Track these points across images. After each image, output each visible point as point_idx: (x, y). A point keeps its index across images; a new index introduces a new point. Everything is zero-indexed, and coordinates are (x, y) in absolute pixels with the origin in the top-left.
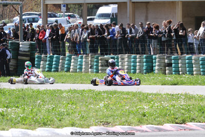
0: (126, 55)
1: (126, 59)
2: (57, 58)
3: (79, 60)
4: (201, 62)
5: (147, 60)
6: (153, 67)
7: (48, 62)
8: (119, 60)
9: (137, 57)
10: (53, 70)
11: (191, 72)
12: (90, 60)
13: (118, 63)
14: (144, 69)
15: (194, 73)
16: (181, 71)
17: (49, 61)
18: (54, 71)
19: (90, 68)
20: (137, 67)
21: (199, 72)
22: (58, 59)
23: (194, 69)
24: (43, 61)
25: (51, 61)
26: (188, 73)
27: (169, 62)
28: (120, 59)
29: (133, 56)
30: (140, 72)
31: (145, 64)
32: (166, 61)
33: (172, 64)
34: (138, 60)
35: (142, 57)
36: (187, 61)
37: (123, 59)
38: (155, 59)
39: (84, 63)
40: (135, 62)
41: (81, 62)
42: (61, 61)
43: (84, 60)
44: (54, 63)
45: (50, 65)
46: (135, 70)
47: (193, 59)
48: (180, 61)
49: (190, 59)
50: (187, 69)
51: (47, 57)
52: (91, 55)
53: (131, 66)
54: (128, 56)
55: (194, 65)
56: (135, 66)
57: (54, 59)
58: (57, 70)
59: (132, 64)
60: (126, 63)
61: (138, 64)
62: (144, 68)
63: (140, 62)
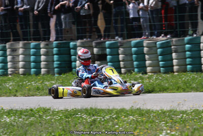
0: (21, 44)
1: (21, 51)
4: (159, 50)
5: (59, 51)
6: (71, 62)
8: (8, 53)
9: (42, 46)
11: (142, 69)
13: (6, 57)
14: (55, 66)
15: (149, 69)
16: (124, 68)
20: (43, 64)
21: (156, 68)
23: (148, 62)
26: (136, 70)
27: (100, 53)
28: (8, 50)
29: (33, 44)
30: (48, 72)
31: (56, 57)
32: (95, 50)
33: (106, 55)
34: (42, 51)
35: (50, 46)
36: (134, 49)
37: (14, 50)
38: (75, 47)
40: (37, 55)
46: (38, 68)
47: (145, 44)
48: (121, 50)
49: (139, 45)
50: (135, 63)
53: (30, 62)
54: (24, 45)
55: (147, 57)
56: (38, 62)
59: (32, 58)
60: (21, 57)
61: (43, 58)
62: (56, 64)
63: (46, 54)
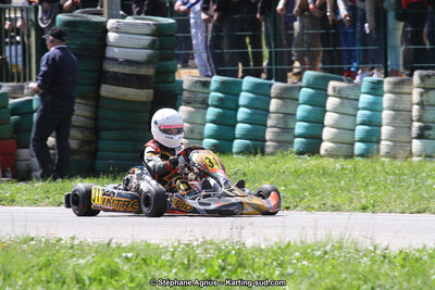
2: (255, 89)
3: (365, 99)
7: (212, 112)
10: (237, 144)
12: (416, 97)
17: (220, 104)
18: (246, 151)
19: (420, 136)
22: (261, 93)
24: (188, 103)
25: (228, 105)
39: (386, 115)
41: (374, 108)
42: (274, 104)
43: (387, 99)
44: (242, 113)
45: (226, 123)
51: (206, 84)
52: (422, 78)
57: (244, 98)
58: (256, 147)
